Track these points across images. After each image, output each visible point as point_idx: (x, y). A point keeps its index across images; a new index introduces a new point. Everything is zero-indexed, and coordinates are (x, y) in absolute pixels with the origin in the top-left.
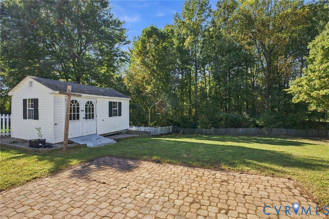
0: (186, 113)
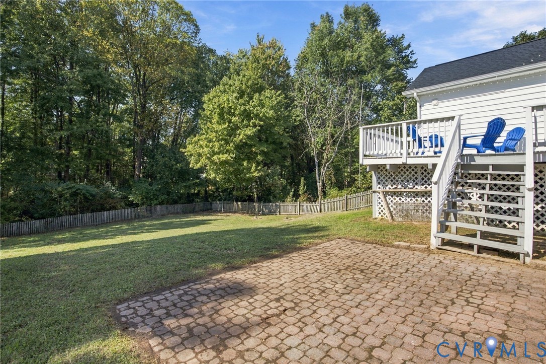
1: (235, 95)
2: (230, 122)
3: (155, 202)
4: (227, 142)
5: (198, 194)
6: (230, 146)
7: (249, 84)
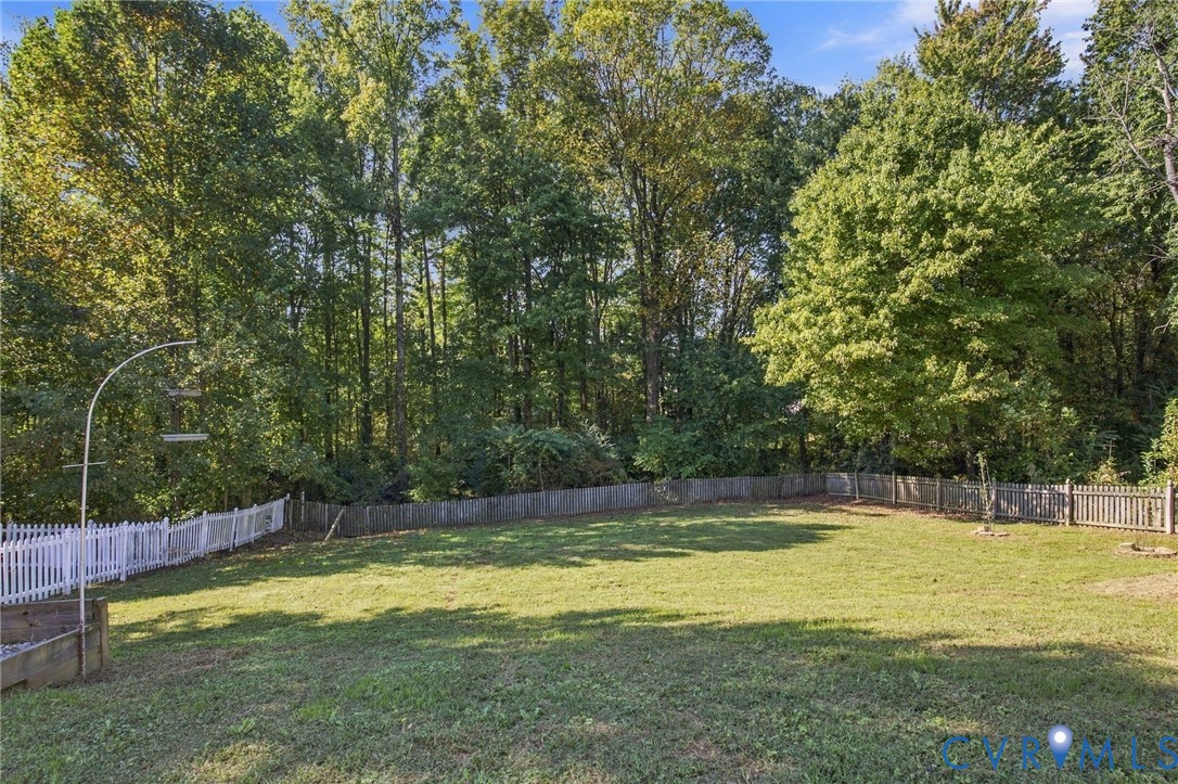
0: (349, 436)
1: (885, 167)
2: (876, 247)
3: (690, 469)
4: (868, 308)
5: (784, 451)
6: (878, 318)
7: (929, 130)
